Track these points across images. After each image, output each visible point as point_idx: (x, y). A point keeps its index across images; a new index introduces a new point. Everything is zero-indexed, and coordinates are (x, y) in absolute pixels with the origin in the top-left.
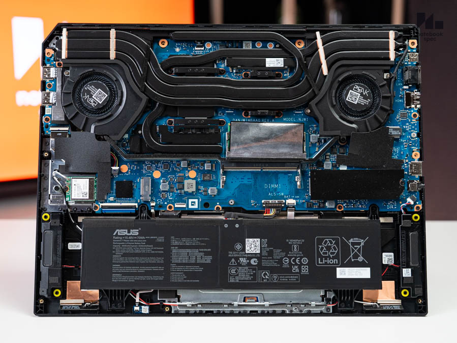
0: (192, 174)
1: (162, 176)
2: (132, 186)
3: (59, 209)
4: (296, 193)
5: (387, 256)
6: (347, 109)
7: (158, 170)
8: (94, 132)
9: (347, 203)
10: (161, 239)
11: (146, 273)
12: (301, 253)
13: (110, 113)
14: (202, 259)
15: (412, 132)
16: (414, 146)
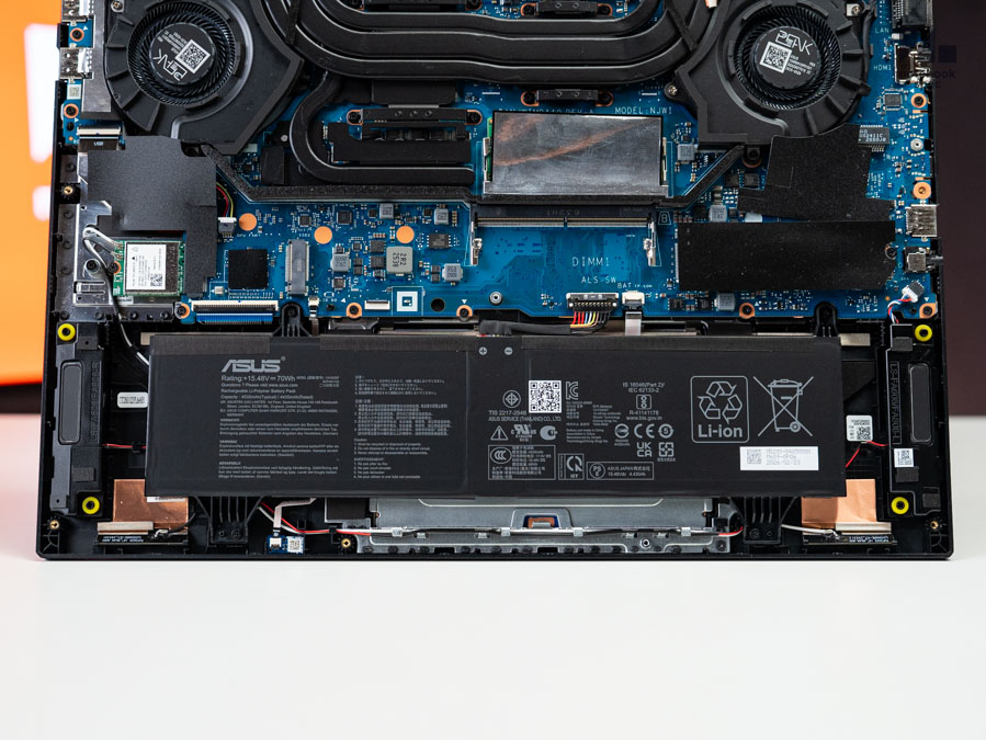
0: (406, 234)
1: (335, 239)
2: (266, 262)
3: (97, 314)
4: (644, 277)
5: (856, 422)
6: (763, 87)
7: (325, 225)
8: (179, 137)
9: (763, 300)
10: (332, 382)
11: (299, 459)
12: (657, 412)
13: (216, 95)
14: (426, 426)
15: (913, 138)
16: (917, 169)
